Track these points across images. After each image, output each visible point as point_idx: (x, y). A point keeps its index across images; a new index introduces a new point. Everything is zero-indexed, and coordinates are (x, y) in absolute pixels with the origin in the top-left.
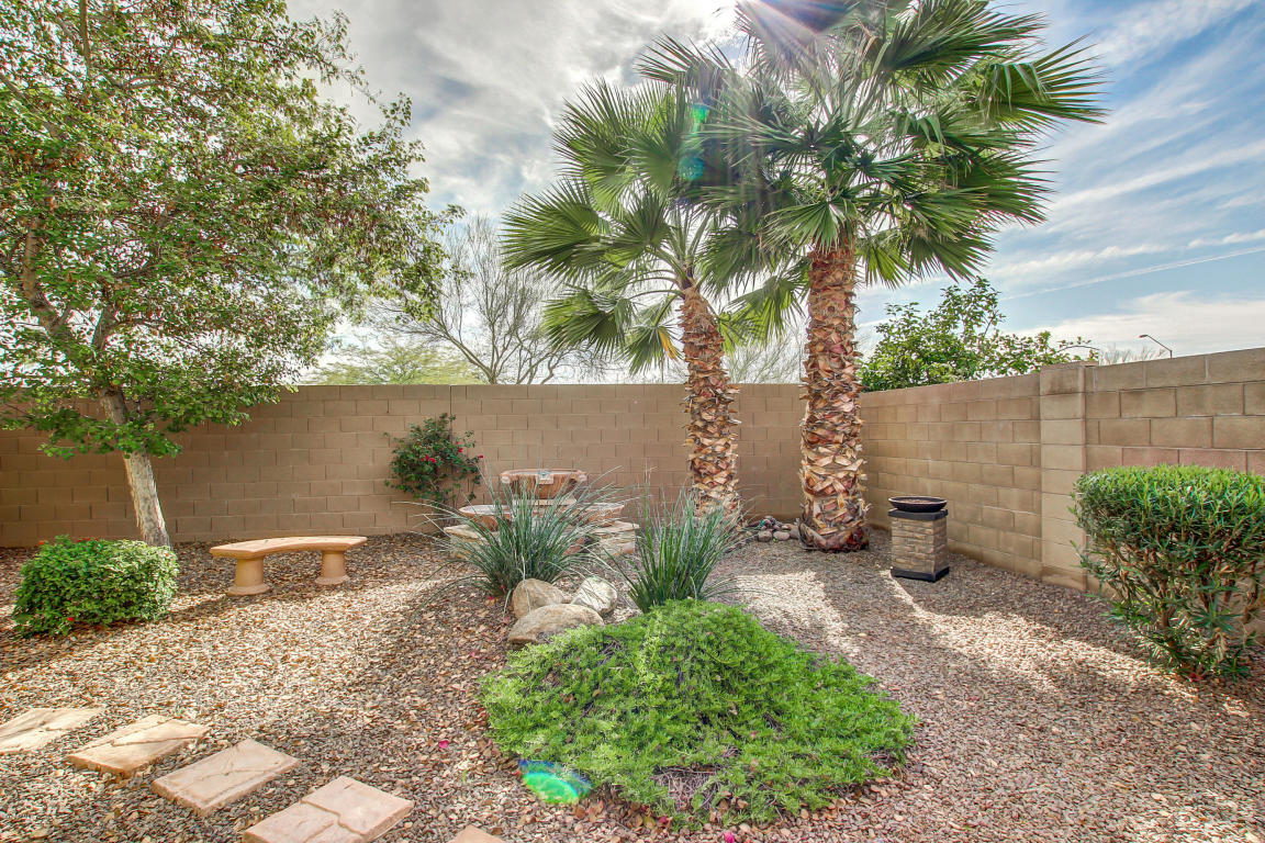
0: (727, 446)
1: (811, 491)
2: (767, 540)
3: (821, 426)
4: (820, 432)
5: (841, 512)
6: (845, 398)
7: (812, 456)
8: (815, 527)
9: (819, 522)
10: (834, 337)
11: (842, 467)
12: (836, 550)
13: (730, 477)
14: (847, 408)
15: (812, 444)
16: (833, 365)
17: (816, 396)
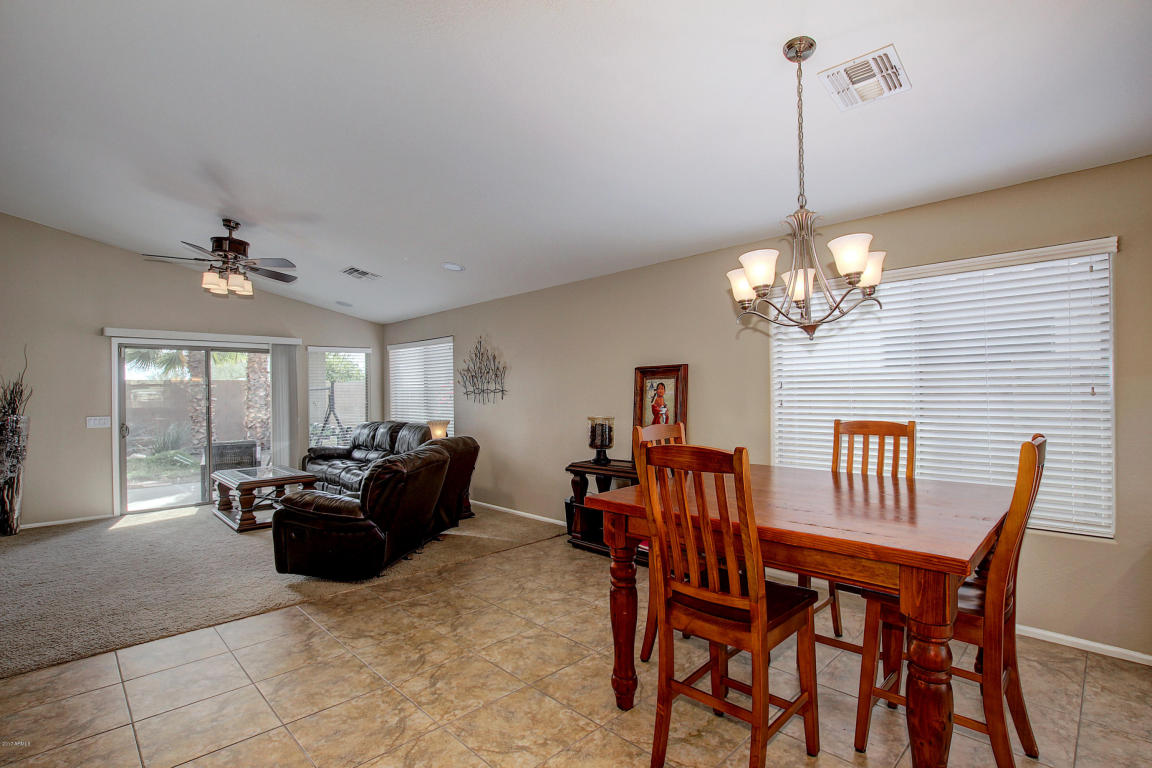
1: (246, 427)
4: (250, 403)
5: (258, 435)
7: (247, 413)
15: (248, 408)
16: (256, 376)
17: (249, 389)
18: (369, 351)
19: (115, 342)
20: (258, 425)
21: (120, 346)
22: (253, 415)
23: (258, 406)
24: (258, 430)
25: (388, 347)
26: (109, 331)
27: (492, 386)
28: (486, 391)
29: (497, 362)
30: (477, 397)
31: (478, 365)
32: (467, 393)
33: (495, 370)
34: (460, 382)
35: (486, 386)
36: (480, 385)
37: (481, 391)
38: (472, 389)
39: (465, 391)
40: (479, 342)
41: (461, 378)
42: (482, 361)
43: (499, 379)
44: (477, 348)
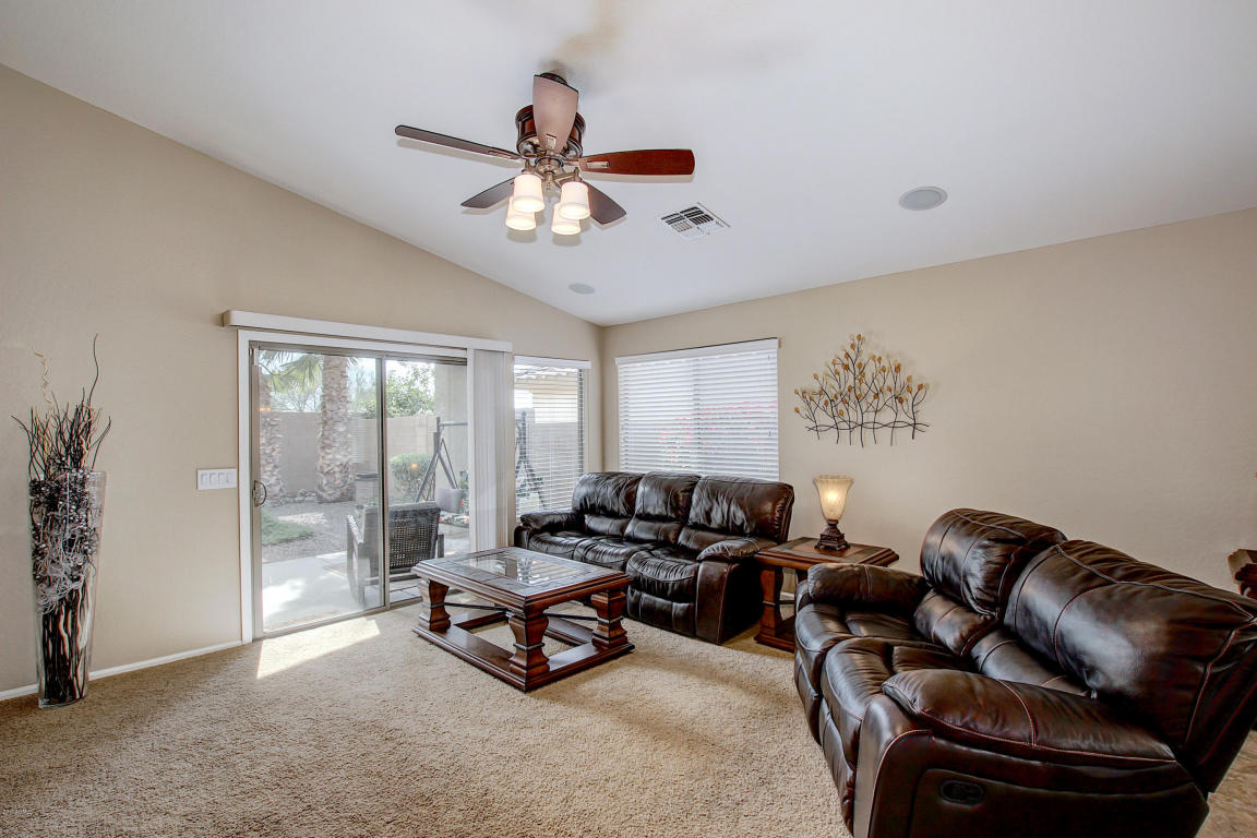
0: (274, 450)
1: (322, 472)
2: (300, 502)
3: (327, 438)
4: (327, 442)
5: (337, 482)
6: (341, 424)
7: (323, 454)
8: (324, 491)
9: (326, 488)
10: (334, 393)
11: (338, 459)
12: (334, 502)
13: (276, 467)
14: (341, 429)
15: (323, 448)
16: (335, 408)
17: (325, 423)
18: (587, 365)
19: (245, 337)
20: (337, 469)
21: (253, 344)
22: (330, 456)
23: (337, 445)
24: (337, 476)
25: (618, 360)
26: (237, 318)
27: (887, 416)
28: (871, 425)
29: (903, 377)
30: (845, 434)
31: (851, 382)
32: (816, 428)
33: (898, 389)
34: (797, 411)
35: (870, 417)
36: (854, 416)
37: (857, 425)
38: (832, 422)
39: (812, 425)
40: (853, 346)
41: (800, 404)
42: (860, 375)
43: (906, 406)
44: (847, 355)
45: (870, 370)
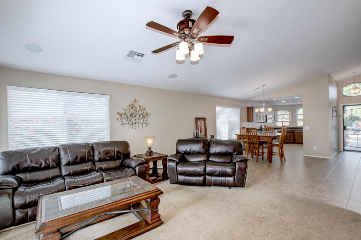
27: (141, 121)
28: (138, 123)
29: (145, 111)
30: (131, 126)
31: (133, 112)
32: (123, 124)
33: (144, 114)
34: (117, 119)
35: (137, 121)
36: (134, 121)
37: (134, 123)
38: (127, 123)
39: (122, 123)
40: (134, 102)
41: (118, 116)
42: (135, 110)
43: (146, 118)
44: (133, 105)
45: (138, 109)
